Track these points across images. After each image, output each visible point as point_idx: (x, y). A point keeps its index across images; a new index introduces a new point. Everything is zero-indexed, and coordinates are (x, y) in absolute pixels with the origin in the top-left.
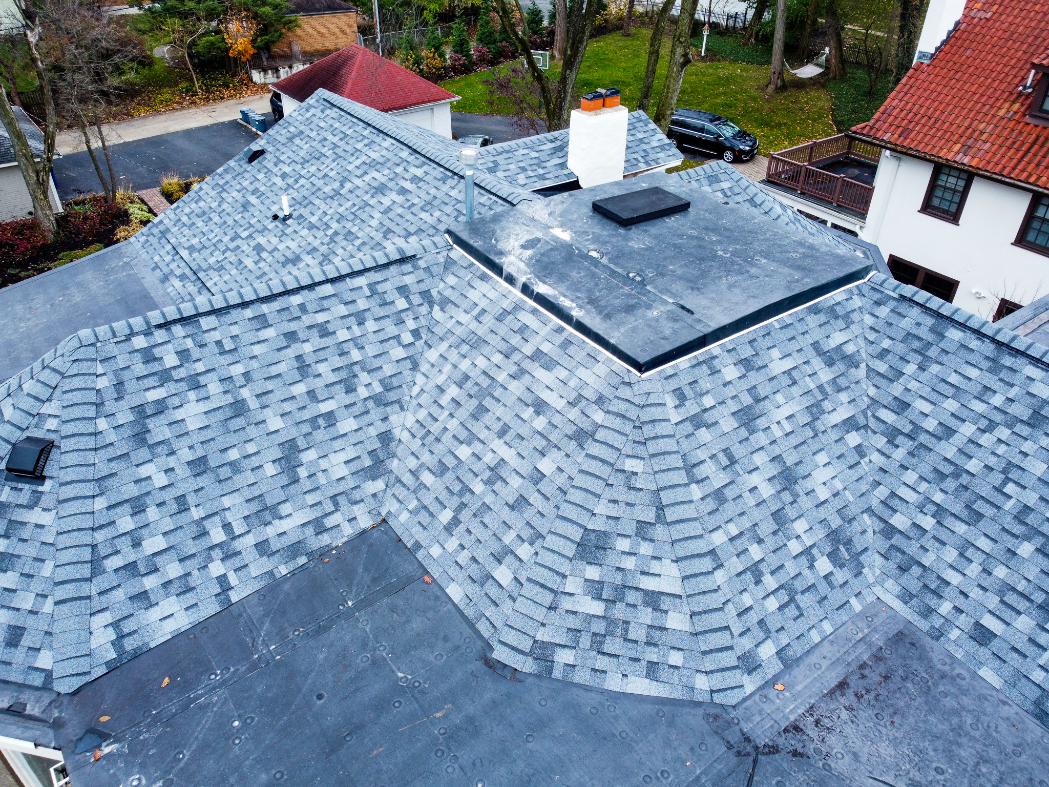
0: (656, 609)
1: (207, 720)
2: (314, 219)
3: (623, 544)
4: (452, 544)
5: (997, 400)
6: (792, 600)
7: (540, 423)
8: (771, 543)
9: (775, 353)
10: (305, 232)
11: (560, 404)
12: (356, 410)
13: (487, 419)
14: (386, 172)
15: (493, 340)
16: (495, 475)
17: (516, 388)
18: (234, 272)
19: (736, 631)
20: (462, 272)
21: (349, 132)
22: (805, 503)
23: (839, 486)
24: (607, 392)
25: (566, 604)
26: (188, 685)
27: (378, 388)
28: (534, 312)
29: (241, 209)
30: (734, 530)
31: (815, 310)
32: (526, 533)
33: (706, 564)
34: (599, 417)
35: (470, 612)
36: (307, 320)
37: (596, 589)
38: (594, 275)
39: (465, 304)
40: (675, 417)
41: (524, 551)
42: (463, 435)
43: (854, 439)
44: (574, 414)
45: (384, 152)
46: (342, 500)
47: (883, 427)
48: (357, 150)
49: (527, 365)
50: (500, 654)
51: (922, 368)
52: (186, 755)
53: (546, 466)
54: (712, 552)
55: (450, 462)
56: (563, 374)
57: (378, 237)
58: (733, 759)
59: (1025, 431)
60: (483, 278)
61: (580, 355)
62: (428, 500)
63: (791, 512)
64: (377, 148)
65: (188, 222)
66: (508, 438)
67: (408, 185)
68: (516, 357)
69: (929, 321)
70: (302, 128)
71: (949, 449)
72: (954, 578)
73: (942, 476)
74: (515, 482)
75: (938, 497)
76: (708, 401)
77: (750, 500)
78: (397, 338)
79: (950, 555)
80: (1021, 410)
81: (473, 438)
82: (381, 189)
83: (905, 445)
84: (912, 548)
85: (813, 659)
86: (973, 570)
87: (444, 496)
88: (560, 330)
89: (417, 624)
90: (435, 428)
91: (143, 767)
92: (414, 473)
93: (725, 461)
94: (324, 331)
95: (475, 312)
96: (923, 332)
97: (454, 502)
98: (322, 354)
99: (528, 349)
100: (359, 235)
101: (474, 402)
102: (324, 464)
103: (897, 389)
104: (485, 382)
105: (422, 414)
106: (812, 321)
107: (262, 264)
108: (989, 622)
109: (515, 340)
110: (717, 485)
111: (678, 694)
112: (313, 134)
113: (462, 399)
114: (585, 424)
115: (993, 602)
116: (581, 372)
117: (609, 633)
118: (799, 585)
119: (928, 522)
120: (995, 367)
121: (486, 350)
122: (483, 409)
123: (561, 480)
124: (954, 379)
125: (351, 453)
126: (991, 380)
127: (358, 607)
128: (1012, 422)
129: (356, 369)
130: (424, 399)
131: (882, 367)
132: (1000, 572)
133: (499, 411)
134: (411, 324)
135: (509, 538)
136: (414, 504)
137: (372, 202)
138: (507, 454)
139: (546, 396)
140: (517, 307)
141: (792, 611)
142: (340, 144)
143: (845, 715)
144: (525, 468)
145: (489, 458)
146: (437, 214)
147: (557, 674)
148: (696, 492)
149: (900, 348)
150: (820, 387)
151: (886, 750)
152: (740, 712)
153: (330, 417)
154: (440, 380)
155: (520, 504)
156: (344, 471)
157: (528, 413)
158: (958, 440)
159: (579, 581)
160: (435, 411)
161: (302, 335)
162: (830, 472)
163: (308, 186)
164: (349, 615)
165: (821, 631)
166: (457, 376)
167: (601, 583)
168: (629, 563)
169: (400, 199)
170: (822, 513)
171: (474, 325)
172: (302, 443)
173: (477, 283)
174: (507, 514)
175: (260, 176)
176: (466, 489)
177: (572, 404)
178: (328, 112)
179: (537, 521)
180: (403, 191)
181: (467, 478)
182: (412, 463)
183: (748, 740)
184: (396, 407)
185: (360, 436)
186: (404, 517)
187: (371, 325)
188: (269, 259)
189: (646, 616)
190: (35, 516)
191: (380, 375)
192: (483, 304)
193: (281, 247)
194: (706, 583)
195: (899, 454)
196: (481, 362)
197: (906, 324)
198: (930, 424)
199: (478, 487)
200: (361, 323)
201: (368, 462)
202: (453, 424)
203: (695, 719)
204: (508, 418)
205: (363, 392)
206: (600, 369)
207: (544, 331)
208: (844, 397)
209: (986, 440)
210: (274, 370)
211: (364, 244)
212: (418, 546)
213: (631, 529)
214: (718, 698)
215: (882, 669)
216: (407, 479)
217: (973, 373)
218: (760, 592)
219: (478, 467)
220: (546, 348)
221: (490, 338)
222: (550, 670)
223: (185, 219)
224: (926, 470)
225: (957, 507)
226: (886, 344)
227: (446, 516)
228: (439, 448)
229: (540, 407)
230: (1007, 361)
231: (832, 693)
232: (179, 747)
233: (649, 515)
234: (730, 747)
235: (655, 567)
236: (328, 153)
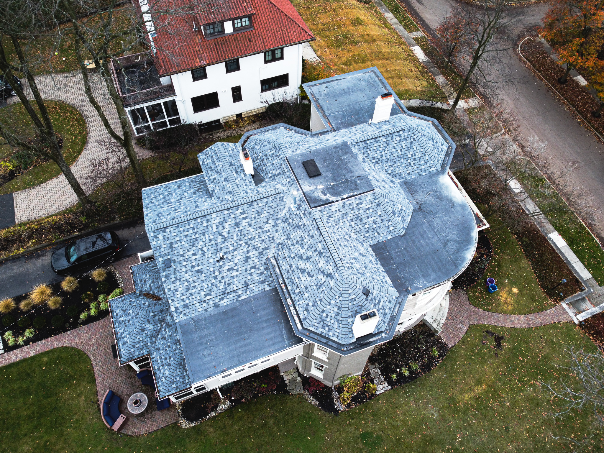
0: (402, 210)
1: (407, 275)
3: (395, 209)
4: (382, 235)
5: (382, 146)
7: (371, 210)
8: (394, 190)
11: (370, 205)
12: (352, 242)
13: (363, 219)
14: (230, 220)
15: (348, 211)
16: (375, 222)
17: (361, 211)
20: (325, 210)
21: (192, 226)
22: (387, 182)
24: (374, 197)
25: (399, 221)
26: (400, 278)
28: (348, 201)
32: (388, 222)
34: (377, 201)
35: (394, 236)
37: (399, 216)
39: (334, 213)
41: (390, 223)
42: (363, 225)
43: (376, 168)
44: (374, 204)
45: (218, 218)
46: (367, 250)
48: (207, 226)
49: (358, 207)
50: (402, 234)
51: (370, 150)
52: (412, 278)
53: (379, 213)
54: (397, 198)
55: (367, 229)
56: (365, 202)
58: (421, 212)
59: (388, 147)
60: (330, 206)
61: (364, 198)
62: (371, 236)
63: (389, 185)
64: (213, 219)
66: (370, 217)
67: (243, 216)
68: (355, 208)
69: (363, 143)
71: (384, 158)
72: (400, 171)
73: (387, 162)
74: (378, 220)
75: (390, 164)
76: (376, 184)
79: (398, 169)
80: (385, 145)
81: (365, 224)
83: (379, 162)
84: (394, 173)
85: (407, 195)
86: (401, 168)
87: (372, 233)
88: (356, 198)
89: (393, 244)
90: (358, 229)
91: (413, 283)
92: (365, 237)
93: (384, 188)
95: (338, 211)
96: (365, 145)
97: (375, 231)
99: (355, 205)
101: (358, 220)
102: (362, 250)
103: (371, 156)
104: (356, 216)
105: (353, 231)
108: (408, 172)
109: (351, 207)
111: (411, 214)
113: (356, 222)
114: (377, 204)
115: (406, 169)
116: (367, 199)
117: (403, 218)
118: (398, 191)
119: (392, 168)
120: (377, 142)
121: (349, 213)
122: (361, 220)
123: (383, 212)
124: (375, 148)
125: (360, 246)
126: (379, 144)
127: (389, 253)
128: (386, 147)
130: (350, 230)
131: (366, 155)
132: (403, 166)
133: (363, 216)
135: (387, 225)
136: (370, 239)
138: (373, 218)
139: (367, 207)
140: (344, 203)
141: (401, 194)
143: (416, 196)
144: (377, 217)
145: (371, 222)
147: (406, 228)
149: (365, 150)
152: (414, 208)
153: (354, 246)
154: (348, 224)
155: (382, 221)
157: (368, 211)
158: (384, 155)
159: (397, 218)
160: (355, 228)
166: (350, 221)
168: (397, 210)
169: (248, 220)
171: (341, 213)
173: (331, 208)
174: (383, 224)
175: (185, 263)
176: (374, 229)
177: (372, 203)
179: (387, 219)
180: (245, 218)
181: (372, 227)
182: (362, 237)
183: (418, 209)
185: (356, 243)
186: (371, 242)
188: (239, 266)
189: (403, 212)
190: (374, 294)
191: (345, 235)
192: (337, 209)
193: (236, 261)
195: (380, 164)
196: (350, 215)
197: (361, 146)
198: (379, 157)
199: (375, 226)
202: (360, 226)
203: (415, 214)
204: (366, 215)
205: (349, 239)
206: (369, 196)
207: (354, 201)
208: (370, 164)
209: (386, 152)
212: (378, 241)
213: (393, 206)
214: (412, 210)
215: (410, 188)
216: (364, 239)
217: (376, 145)
219: (371, 225)
220: (357, 202)
221: (346, 211)
224: (385, 163)
225: (392, 163)
226: (362, 151)
227: (376, 234)
228: (362, 231)
229: (368, 209)
230: (377, 140)
231: (412, 196)
232: (410, 278)
234: (419, 211)
235: (398, 207)
236: (197, 236)
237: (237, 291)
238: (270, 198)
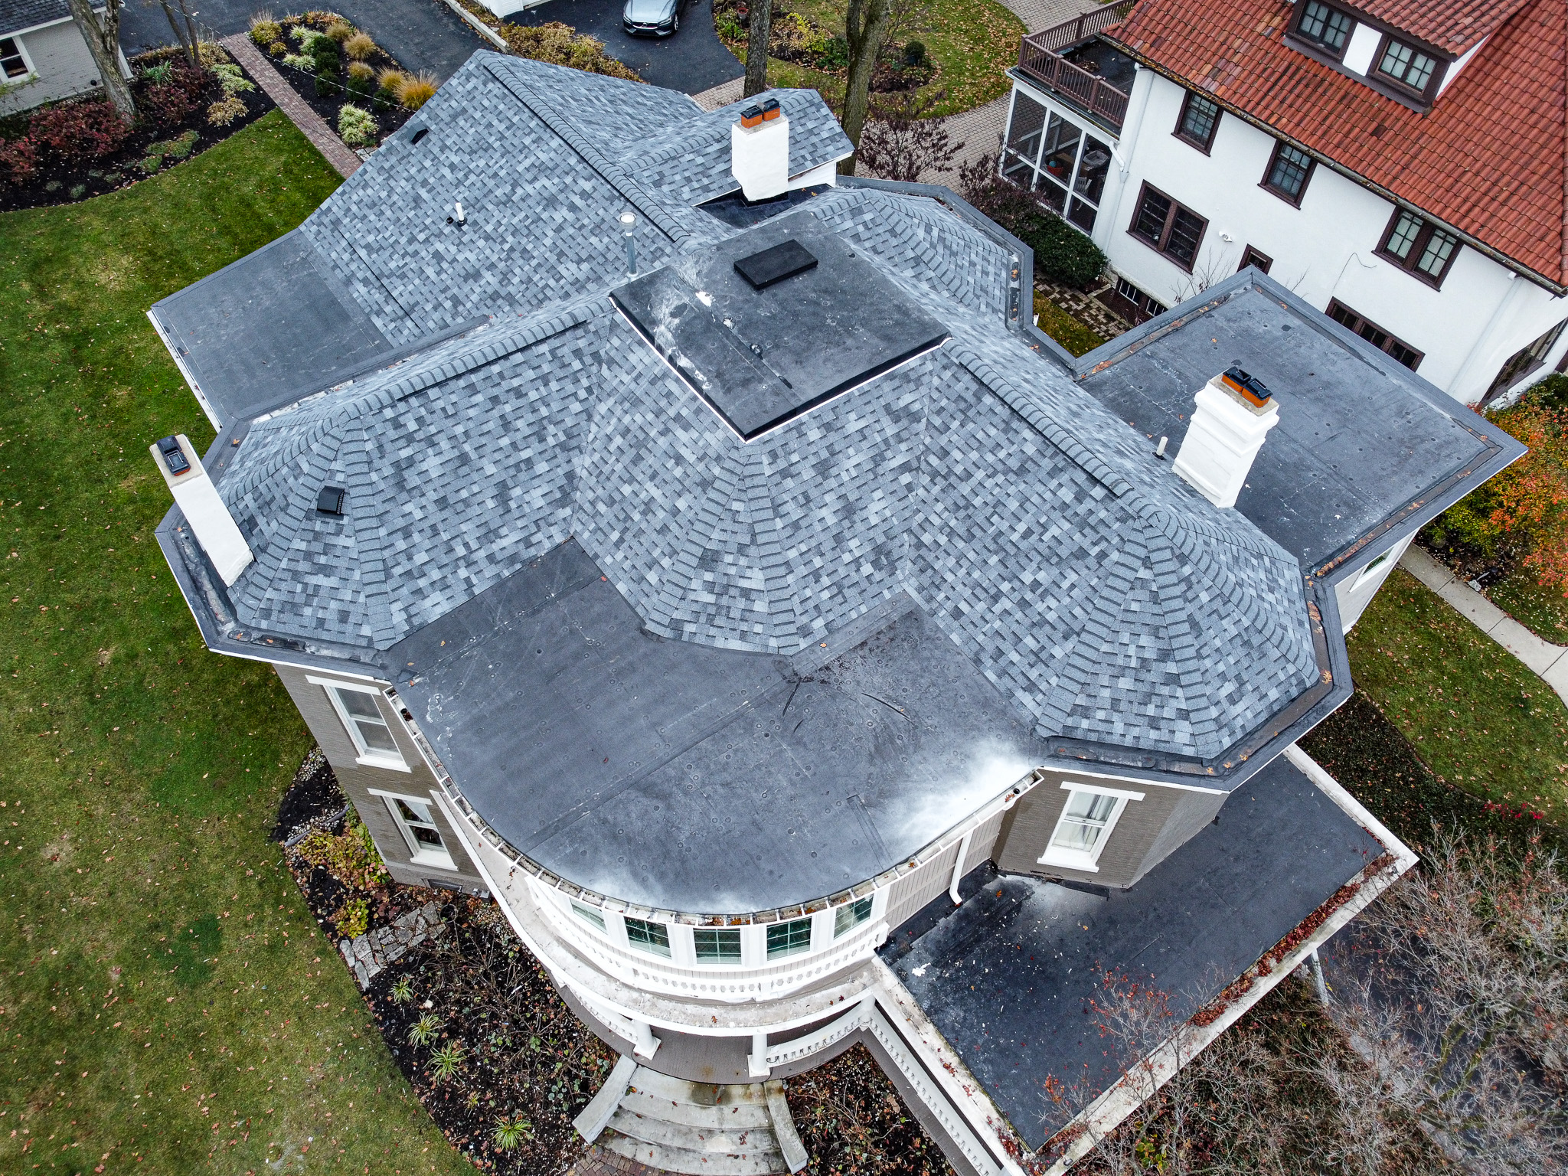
0: (748, 599)
1: (473, 664)
2: (489, 228)
3: (729, 559)
4: (619, 556)
5: (1002, 454)
6: (840, 592)
7: (678, 472)
8: (829, 556)
9: (853, 416)
10: (481, 243)
11: (692, 459)
12: (547, 456)
13: (642, 465)
14: (556, 180)
15: (648, 401)
16: (648, 508)
17: (662, 442)
18: (417, 281)
19: (798, 610)
20: (624, 336)
21: (515, 119)
22: (860, 527)
23: (888, 513)
24: (723, 453)
25: (691, 596)
26: (457, 646)
27: (562, 438)
28: (677, 380)
29: (413, 204)
30: (804, 548)
31: (891, 377)
32: (667, 550)
33: (782, 571)
34: (717, 471)
35: (632, 601)
36: (505, 385)
37: (710, 587)
38: (724, 347)
39: (626, 367)
40: (768, 473)
41: (666, 562)
42: (626, 476)
43: (906, 478)
44: (701, 467)
45: (552, 154)
46: (542, 523)
47: (929, 469)
48: (525, 147)
49: (671, 425)
50: (650, 626)
51: (962, 425)
52: (464, 683)
53: (681, 504)
54: (787, 563)
55: (617, 497)
56: (695, 435)
57: (553, 259)
58: (784, 684)
59: (1012, 477)
60: (641, 343)
61: (707, 422)
62: (603, 524)
63: (847, 534)
64: (545, 148)
65: (360, 214)
66: (657, 480)
67: (578, 201)
68: (663, 418)
69: (974, 386)
70: (465, 103)
71: (965, 489)
72: (949, 577)
73: (958, 507)
74: (661, 514)
75: (953, 523)
76: (795, 458)
77: (818, 527)
78: (575, 394)
79: (951, 562)
80: (1014, 463)
81: (632, 480)
82: (551, 202)
83: (941, 483)
84: (930, 557)
85: (849, 628)
86: (962, 572)
87: (613, 521)
88: (695, 399)
89: (597, 608)
90: (606, 469)
91: (440, 689)
92: (592, 503)
93: (802, 500)
94: (519, 393)
95: (634, 374)
96: (969, 396)
97: (620, 526)
98: (519, 413)
99: (672, 412)
100: (535, 254)
101: (633, 451)
102: (527, 498)
103: (943, 440)
104: (641, 436)
105: (596, 457)
106: (887, 387)
107: (444, 276)
108: (964, 607)
109: (663, 403)
110: (795, 518)
111: (758, 650)
112: (478, 115)
113: (626, 448)
114: (707, 476)
115: (967, 593)
116: (707, 435)
117: (718, 613)
118: (846, 583)
119: (943, 540)
120: (1007, 429)
121: (642, 408)
122: (637, 459)
123: (691, 515)
124: (980, 435)
125: (545, 489)
126: (1002, 439)
127: (559, 597)
128: (1008, 471)
129: (545, 422)
130: (597, 444)
131: (937, 421)
132: (976, 574)
133: (650, 460)
134: (585, 382)
135: (656, 553)
136: (592, 526)
137: (545, 216)
138: (656, 493)
139: (683, 451)
140: (665, 375)
141: (840, 599)
142: (507, 134)
143: (859, 661)
144: (668, 506)
145: (643, 495)
146: (606, 240)
147: (685, 638)
148: (779, 523)
149: (952, 407)
150: (886, 441)
151: (877, 680)
152: (794, 660)
153: (529, 461)
154: (609, 430)
155: (664, 530)
156: (541, 502)
157: (671, 463)
158: (973, 482)
159: (700, 582)
160: (605, 455)
161: (502, 398)
162: (883, 504)
163: (479, 184)
164: (553, 602)
165: (859, 611)
166: (621, 428)
167: (714, 583)
168: (732, 571)
169: (570, 216)
170: (871, 534)
171: (633, 386)
172: (510, 483)
173: (635, 348)
174: (654, 536)
175: (428, 163)
176: (628, 518)
177: (700, 459)
178: (490, 86)
179: (674, 542)
180: (573, 208)
181: (629, 509)
182: (590, 495)
183: (796, 675)
184: (577, 451)
185: (551, 475)
186: (586, 535)
187: (554, 386)
188: (450, 271)
189: (741, 603)
190: (341, 541)
191: (563, 426)
192: (640, 368)
193: (460, 257)
194: (781, 583)
195: (936, 490)
196: (638, 418)
197: (959, 387)
198: (959, 469)
199: (637, 517)
200: (546, 385)
201: (558, 495)
202: (619, 467)
203: (767, 663)
204: (657, 466)
205: (551, 441)
206: (720, 434)
207: (684, 398)
208: (903, 447)
209: (989, 483)
210: (485, 428)
211: (539, 265)
212: (596, 556)
213: (734, 548)
214: (782, 652)
215: (891, 634)
216: (587, 507)
217: (993, 432)
218: (818, 587)
219: (636, 502)
220: (684, 412)
221: (644, 398)
222: (681, 635)
223: (354, 208)
224: (949, 502)
225: (961, 530)
226: (944, 403)
227: (615, 536)
228: (609, 485)
229: (679, 460)
230: (1015, 424)
231: (855, 648)
232: (459, 679)
233: (747, 540)
234: (785, 678)
235: (748, 573)
236: (497, 145)
237: (392, 301)
238: (651, 226)
